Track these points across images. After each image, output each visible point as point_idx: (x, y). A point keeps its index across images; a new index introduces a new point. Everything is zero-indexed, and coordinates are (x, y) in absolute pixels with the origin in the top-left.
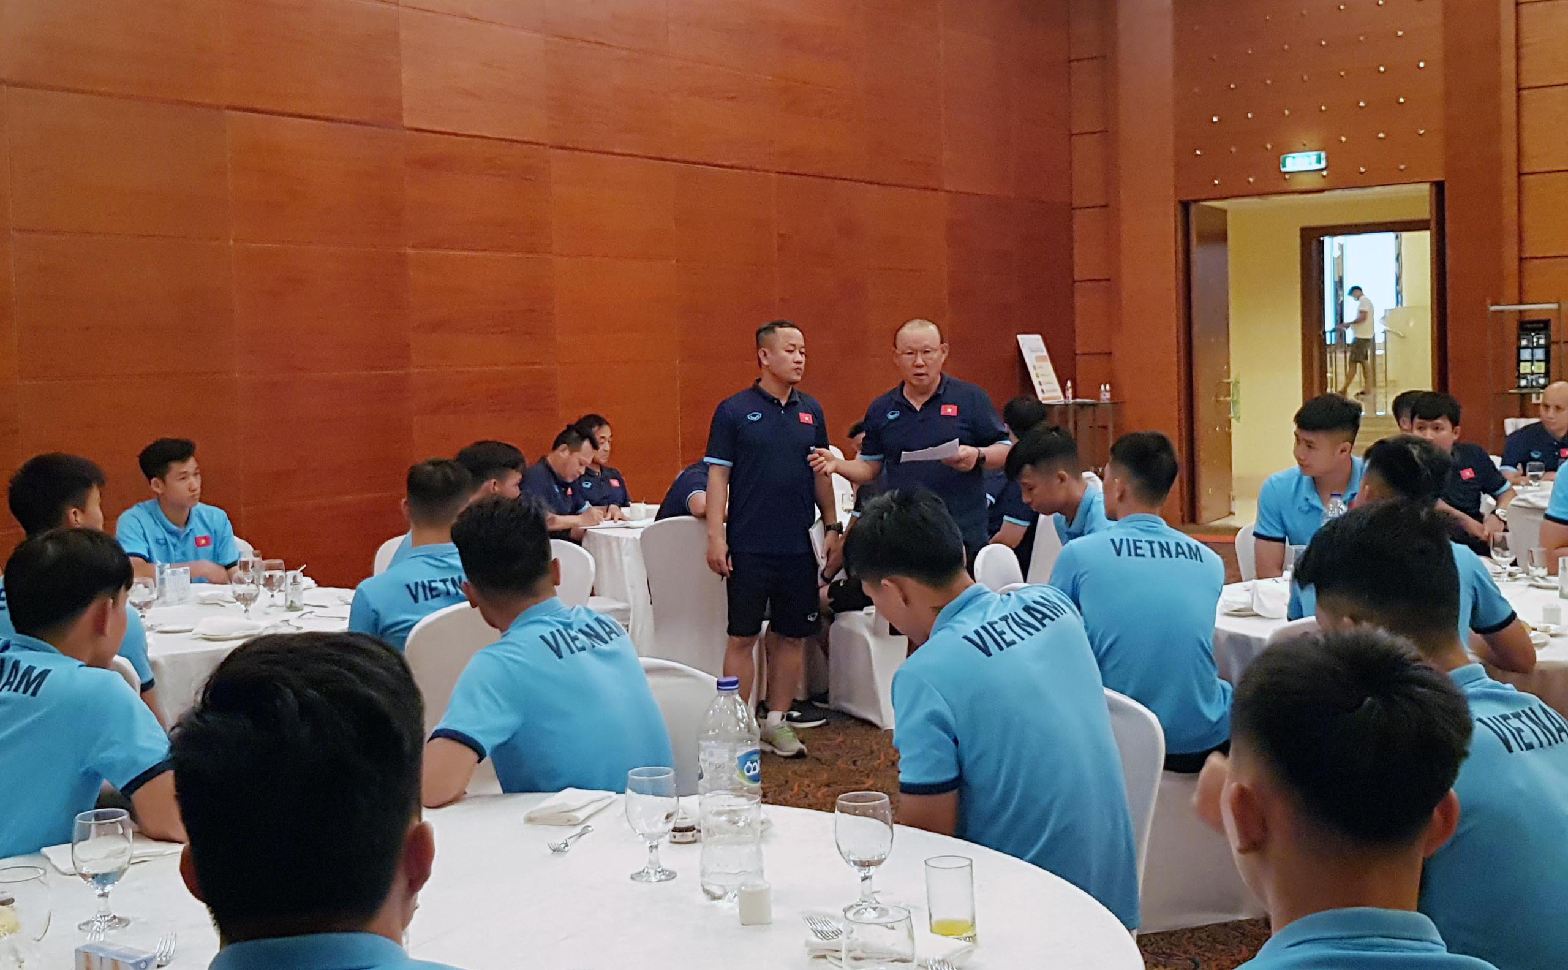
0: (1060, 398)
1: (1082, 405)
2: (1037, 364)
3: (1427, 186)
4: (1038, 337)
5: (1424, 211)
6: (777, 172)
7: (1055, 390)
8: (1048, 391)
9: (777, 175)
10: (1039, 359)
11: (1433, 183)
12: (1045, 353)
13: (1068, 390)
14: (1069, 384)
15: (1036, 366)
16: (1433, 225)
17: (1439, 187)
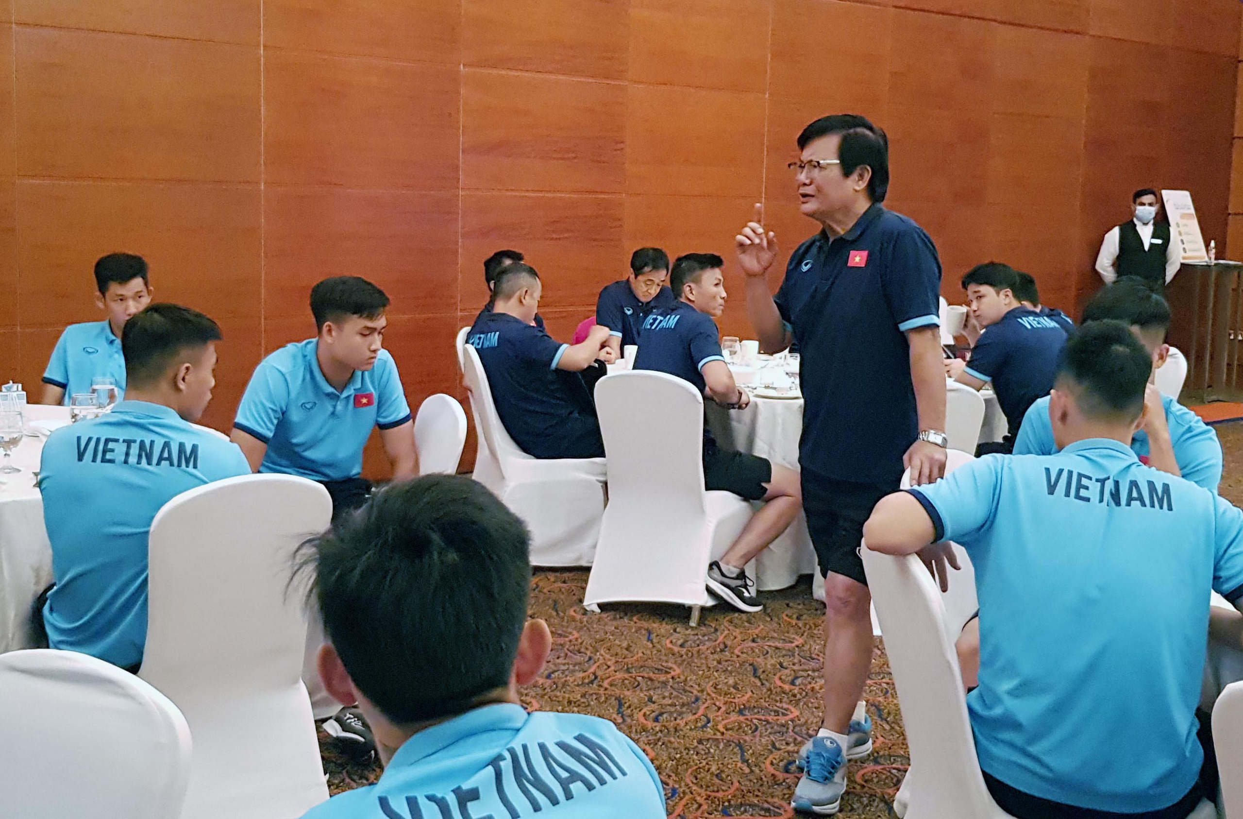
0: (1204, 258)
1: (1228, 267)
2: (1181, 222)
4: (1187, 194)
6: (896, 7)
7: (1199, 250)
8: (1190, 250)
9: (894, 9)
10: (1183, 216)
12: (1192, 211)
13: (1211, 250)
14: (1213, 244)
15: (1180, 223)
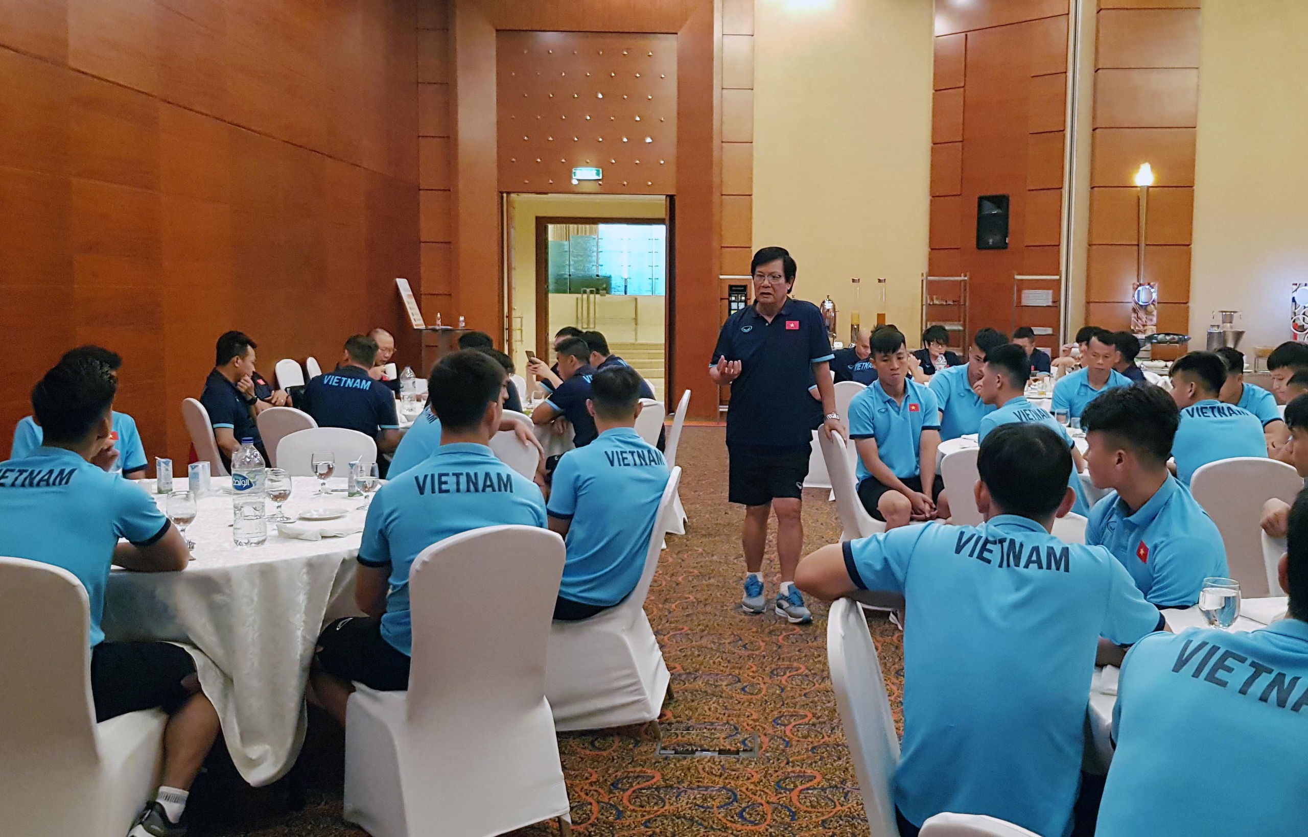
0: (423, 324)
2: (408, 300)
3: (664, 197)
4: (406, 281)
5: (662, 213)
7: (420, 320)
8: (417, 320)
10: (408, 296)
11: (667, 196)
12: (411, 292)
13: (438, 319)
16: (668, 222)
17: (671, 199)
